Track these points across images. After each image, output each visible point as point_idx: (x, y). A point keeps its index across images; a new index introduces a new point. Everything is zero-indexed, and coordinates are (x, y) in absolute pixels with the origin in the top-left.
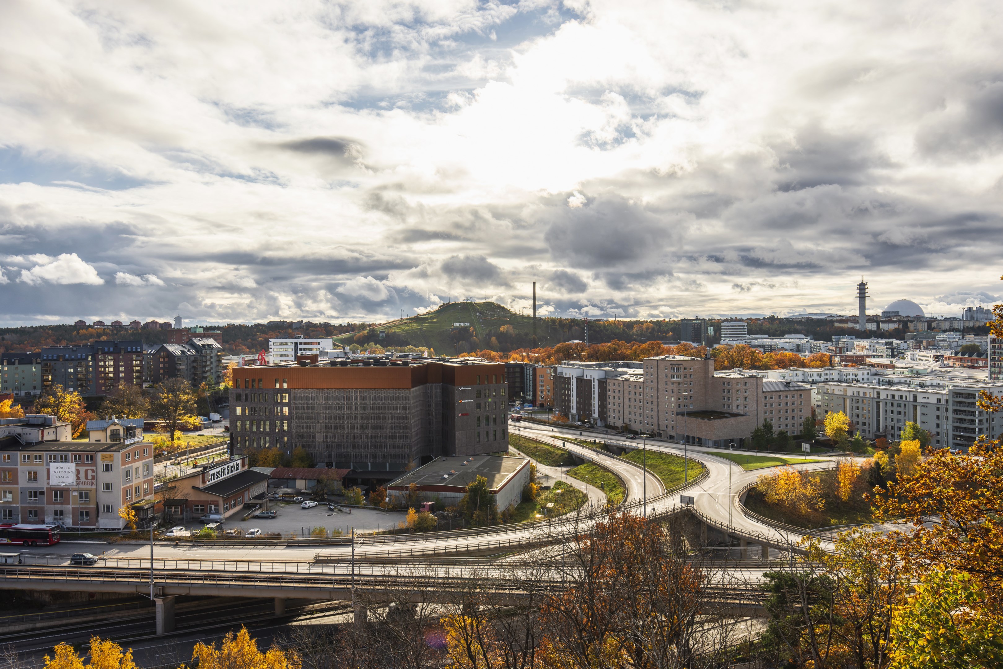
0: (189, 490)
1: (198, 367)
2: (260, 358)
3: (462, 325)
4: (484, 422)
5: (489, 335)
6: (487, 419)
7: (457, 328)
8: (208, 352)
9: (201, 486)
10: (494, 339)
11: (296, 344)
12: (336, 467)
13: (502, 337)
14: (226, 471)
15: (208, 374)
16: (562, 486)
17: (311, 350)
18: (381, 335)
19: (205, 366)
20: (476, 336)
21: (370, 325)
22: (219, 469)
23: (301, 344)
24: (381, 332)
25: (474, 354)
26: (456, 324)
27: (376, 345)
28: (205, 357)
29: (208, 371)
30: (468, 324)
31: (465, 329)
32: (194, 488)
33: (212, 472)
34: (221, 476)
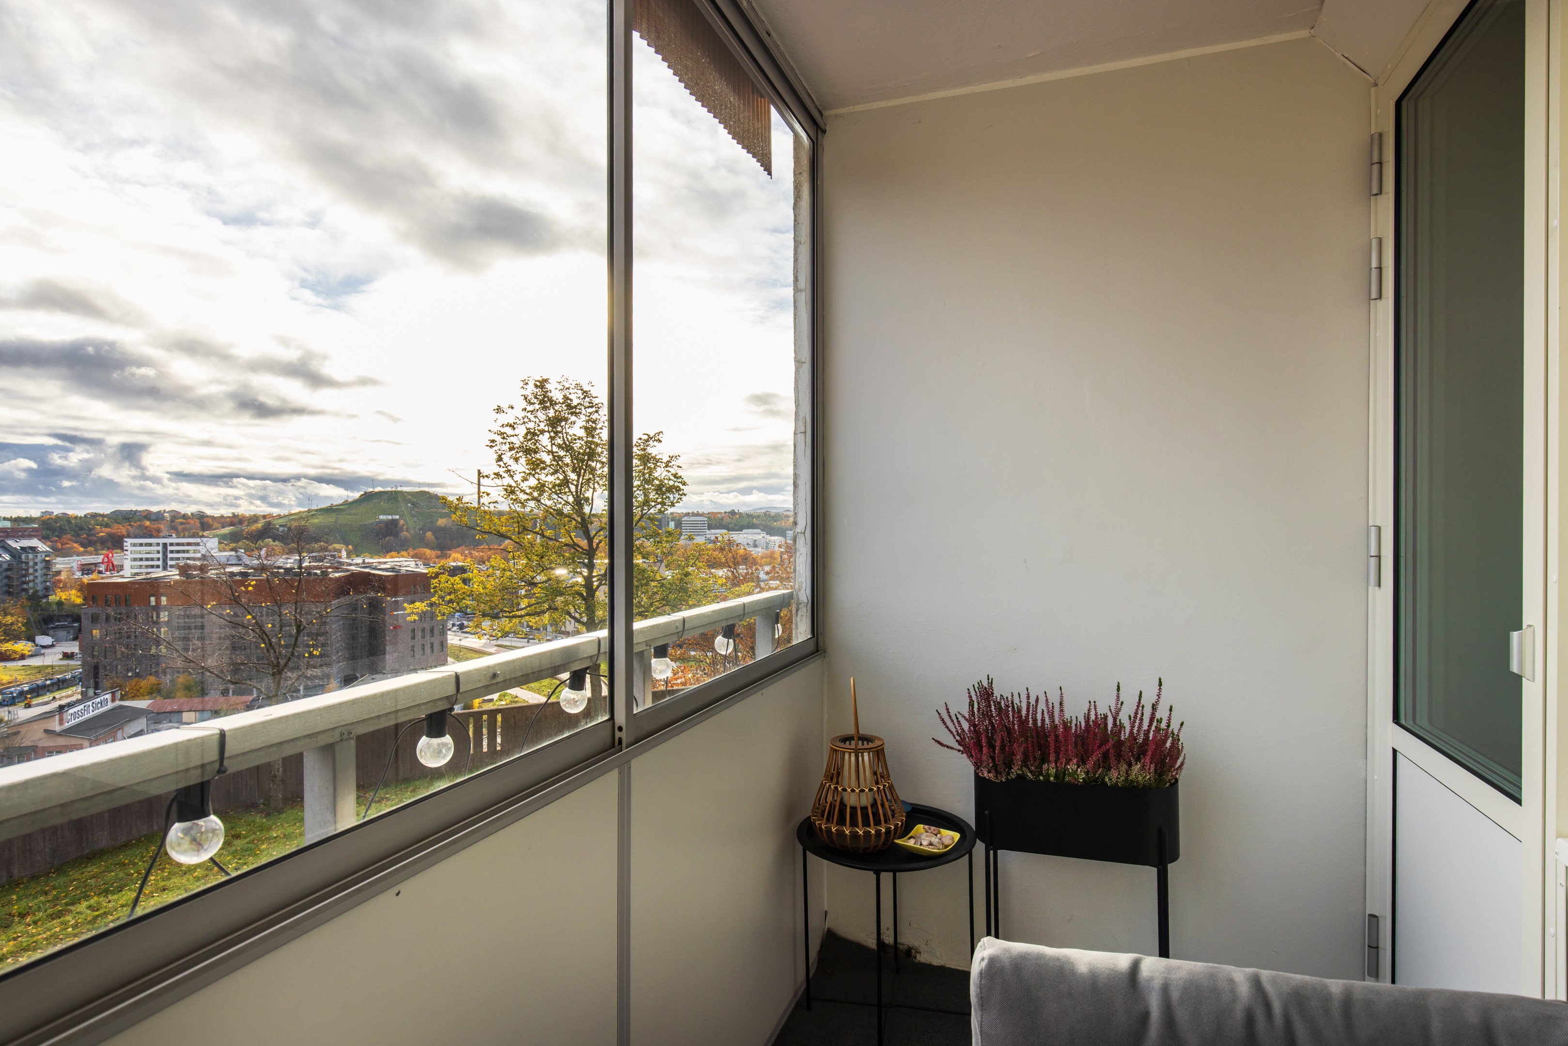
0: (40, 734)
1: (15, 577)
2: (106, 560)
3: (390, 517)
4: (419, 634)
5: (424, 529)
6: (423, 630)
7: (381, 522)
8: (31, 556)
9: (58, 728)
10: (429, 534)
11: (165, 545)
12: (234, 694)
13: (438, 532)
14: (91, 708)
15: (31, 585)
16: (507, 698)
17: (188, 552)
18: (281, 529)
19: (25, 576)
20: (407, 531)
21: (264, 517)
22: (82, 707)
23: (171, 544)
24: (281, 526)
25: (404, 553)
26: (381, 517)
27: (274, 541)
28: (27, 563)
29: (30, 581)
30: (397, 517)
31: (394, 523)
32: (47, 731)
33: (71, 711)
34: (83, 714)
